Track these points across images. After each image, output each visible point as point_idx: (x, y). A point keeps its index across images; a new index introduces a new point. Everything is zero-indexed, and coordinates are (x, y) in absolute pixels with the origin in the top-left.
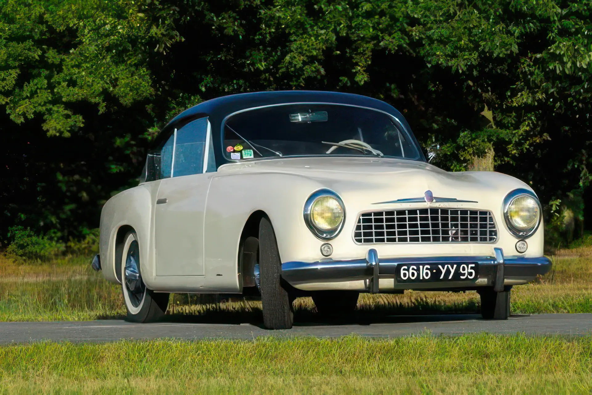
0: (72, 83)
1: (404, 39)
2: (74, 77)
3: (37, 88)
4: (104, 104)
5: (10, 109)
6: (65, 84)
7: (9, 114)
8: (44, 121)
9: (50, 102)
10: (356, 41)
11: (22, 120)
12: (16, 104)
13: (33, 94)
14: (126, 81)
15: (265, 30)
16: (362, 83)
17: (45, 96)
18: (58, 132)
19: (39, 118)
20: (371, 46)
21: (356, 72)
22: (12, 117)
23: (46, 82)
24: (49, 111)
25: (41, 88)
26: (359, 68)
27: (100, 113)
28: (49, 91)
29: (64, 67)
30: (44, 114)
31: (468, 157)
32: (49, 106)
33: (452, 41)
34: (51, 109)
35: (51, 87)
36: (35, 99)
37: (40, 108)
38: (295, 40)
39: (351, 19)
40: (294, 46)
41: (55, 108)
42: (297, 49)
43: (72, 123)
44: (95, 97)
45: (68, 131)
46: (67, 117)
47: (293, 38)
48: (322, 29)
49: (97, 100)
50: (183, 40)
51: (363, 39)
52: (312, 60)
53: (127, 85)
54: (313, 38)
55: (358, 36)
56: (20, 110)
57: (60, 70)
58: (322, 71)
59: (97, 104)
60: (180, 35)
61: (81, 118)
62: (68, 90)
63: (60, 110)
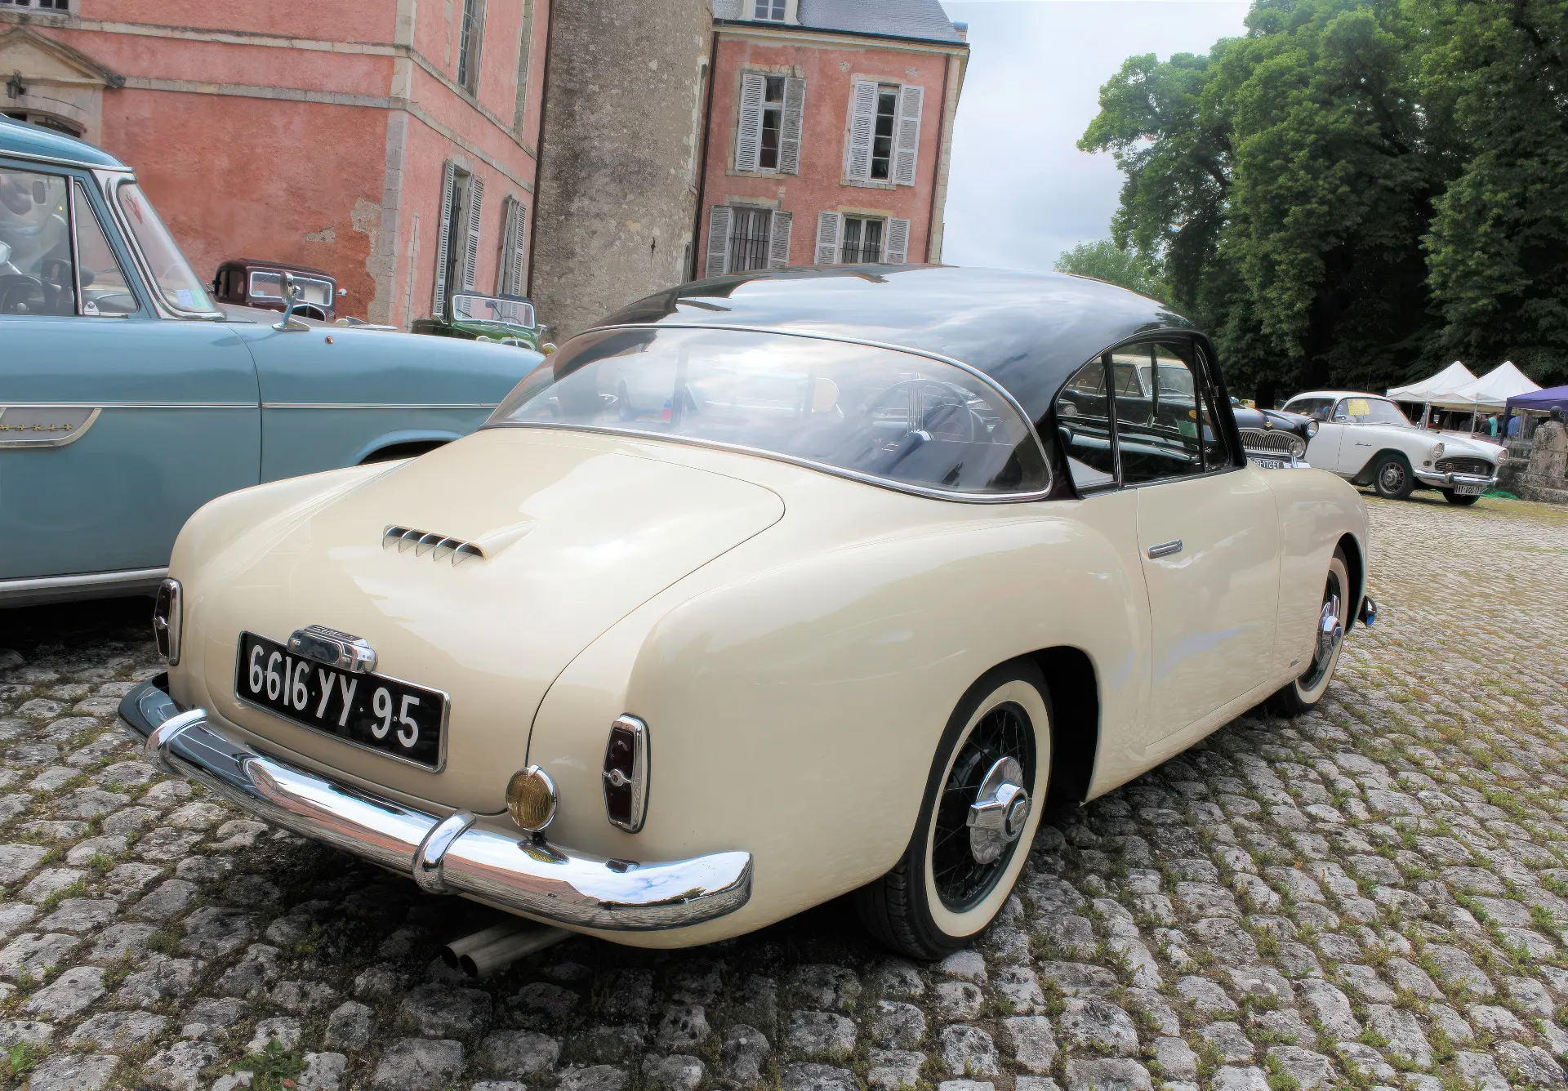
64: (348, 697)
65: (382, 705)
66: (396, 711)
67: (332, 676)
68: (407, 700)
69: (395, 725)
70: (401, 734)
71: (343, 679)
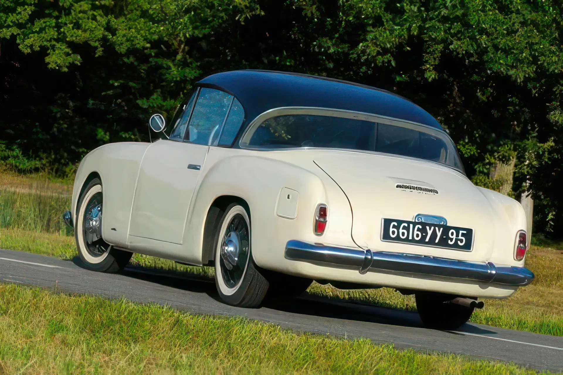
0: (77, 26)
1: (472, 46)
2: (81, 21)
3: (46, 26)
4: (101, 49)
5: (20, 39)
6: (71, 26)
7: (19, 44)
8: (48, 55)
9: (55, 39)
10: (427, 41)
11: (29, 50)
12: (26, 36)
13: (42, 30)
14: (124, 32)
15: (342, 17)
16: (430, 80)
17: (53, 33)
18: (57, 66)
19: (44, 51)
20: (440, 47)
21: (425, 70)
22: (20, 47)
23: (54, 21)
24: (53, 47)
25: (49, 26)
26: (428, 66)
27: (97, 56)
28: (56, 29)
29: (72, 11)
30: (48, 49)
31: (493, 161)
32: (54, 43)
33: (513, 52)
34: (54, 45)
35: (58, 26)
36: (43, 35)
37: (45, 43)
38: (372, 31)
39: (424, 21)
40: (370, 36)
41: (58, 45)
42: (372, 39)
43: (71, 61)
44: (95, 42)
45: (67, 67)
46: (68, 54)
47: (370, 28)
48: (397, 25)
49: (97, 44)
50: (263, 13)
51: (434, 40)
52: (385, 51)
53: (124, 36)
54: (388, 32)
55: (430, 36)
56: (28, 42)
57: (68, 14)
58: (393, 63)
59: (96, 48)
60: (261, 9)
61: (79, 57)
62: (73, 32)
63: (63, 47)
64: (439, 234)
65: (452, 234)
66: (457, 235)
67: (432, 228)
68: (461, 232)
69: (457, 240)
70: (459, 242)
71: (437, 228)
